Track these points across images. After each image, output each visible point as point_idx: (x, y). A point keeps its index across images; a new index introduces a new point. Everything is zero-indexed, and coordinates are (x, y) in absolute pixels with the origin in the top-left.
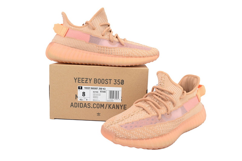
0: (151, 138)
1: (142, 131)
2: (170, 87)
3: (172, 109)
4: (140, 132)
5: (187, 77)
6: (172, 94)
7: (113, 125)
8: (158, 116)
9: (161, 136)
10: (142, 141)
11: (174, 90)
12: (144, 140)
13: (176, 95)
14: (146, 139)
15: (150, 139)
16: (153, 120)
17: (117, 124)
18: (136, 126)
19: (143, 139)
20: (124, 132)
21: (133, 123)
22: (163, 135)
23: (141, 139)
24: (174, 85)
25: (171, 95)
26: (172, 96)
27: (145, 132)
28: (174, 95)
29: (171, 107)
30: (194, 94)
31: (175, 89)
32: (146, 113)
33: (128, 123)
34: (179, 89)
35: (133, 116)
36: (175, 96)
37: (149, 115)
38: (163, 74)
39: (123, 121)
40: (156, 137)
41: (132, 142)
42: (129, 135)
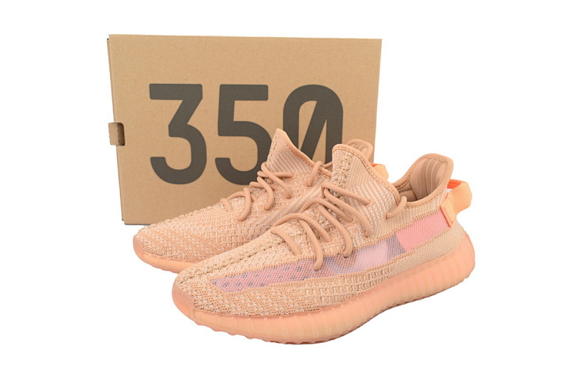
0: (285, 316)
1: (263, 297)
2: (363, 188)
3: (359, 244)
4: (258, 298)
5: (424, 160)
6: (366, 204)
7: (196, 280)
8: (315, 259)
9: (315, 310)
10: (257, 321)
11: (372, 195)
12: (265, 319)
13: (374, 206)
14: (269, 317)
15: (280, 318)
16: (299, 269)
17: (205, 277)
18: (250, 284)
19: (262, 318)
20: (215, 298)
21: (245, 275)
22: (321, 309)
23: (258, 316)
24: (375, 182)
25: (364, 207)
26: (366, 210)
27: (270, 301)
28: (370, 208)
29: (357, 237)
30: (434, 206)
31: (375, 191)
32: (287, 251)
33: (233, 276)
34: (387, 192)
35: (252, 258)
36: (371, 211)
37: (294, 257)
38: (347, 153)
39: (224, 269)
40: (299, 314)
41: (232, 322)
42: (227, 306)
